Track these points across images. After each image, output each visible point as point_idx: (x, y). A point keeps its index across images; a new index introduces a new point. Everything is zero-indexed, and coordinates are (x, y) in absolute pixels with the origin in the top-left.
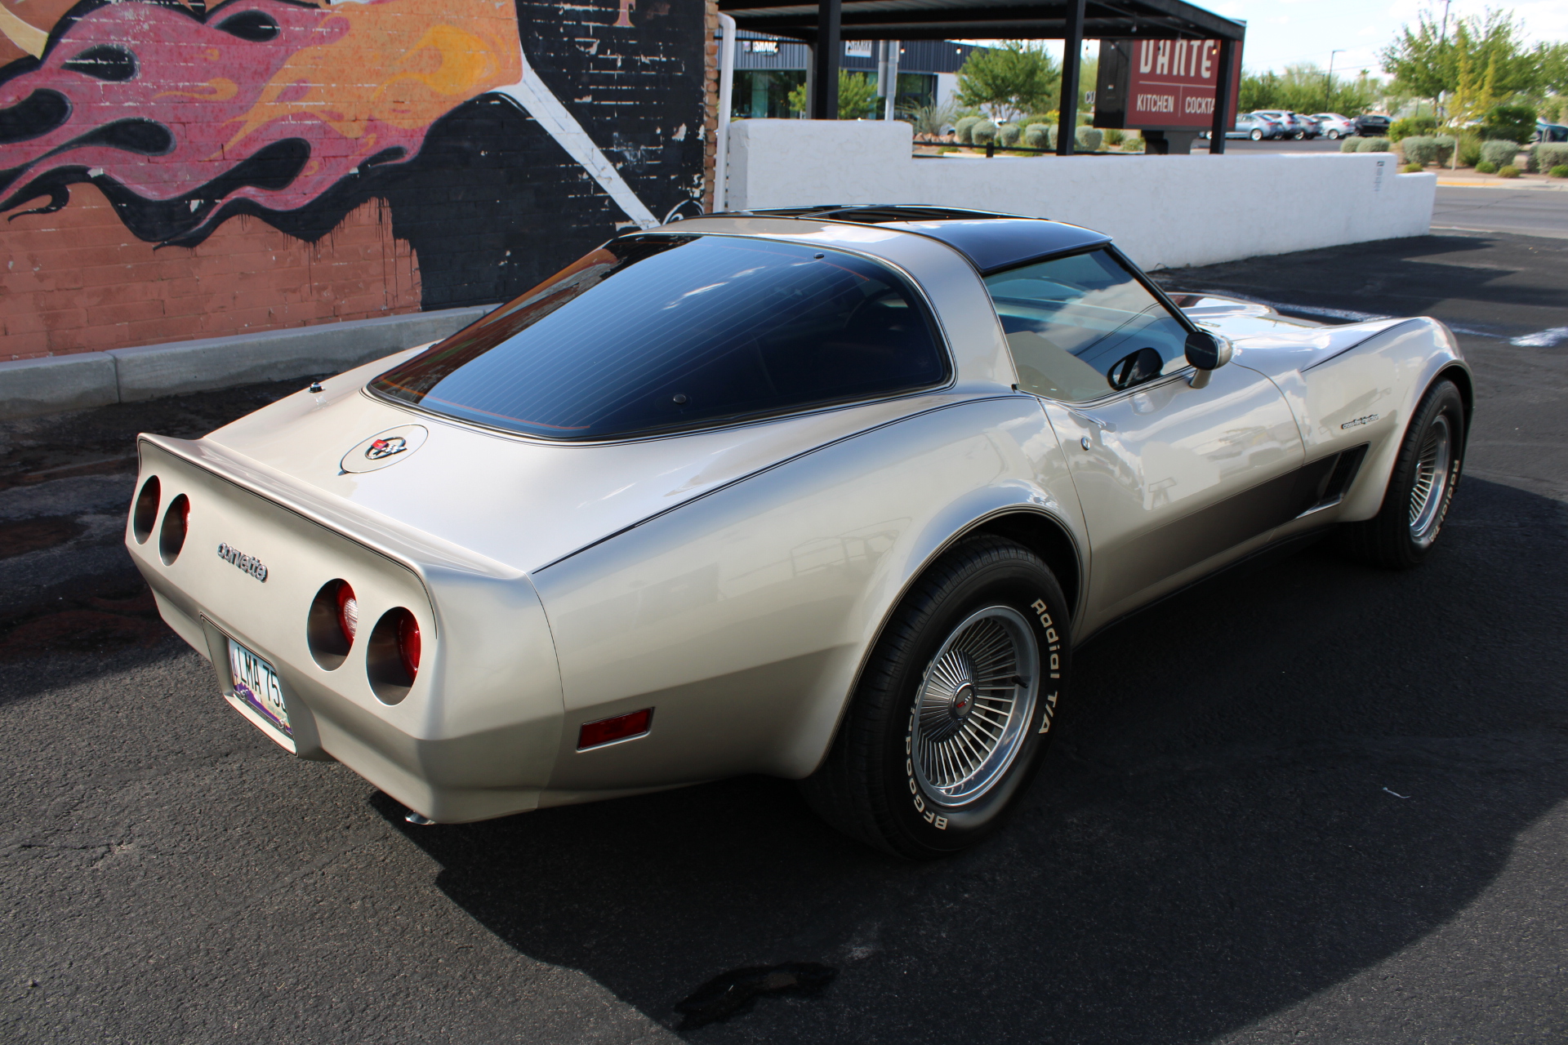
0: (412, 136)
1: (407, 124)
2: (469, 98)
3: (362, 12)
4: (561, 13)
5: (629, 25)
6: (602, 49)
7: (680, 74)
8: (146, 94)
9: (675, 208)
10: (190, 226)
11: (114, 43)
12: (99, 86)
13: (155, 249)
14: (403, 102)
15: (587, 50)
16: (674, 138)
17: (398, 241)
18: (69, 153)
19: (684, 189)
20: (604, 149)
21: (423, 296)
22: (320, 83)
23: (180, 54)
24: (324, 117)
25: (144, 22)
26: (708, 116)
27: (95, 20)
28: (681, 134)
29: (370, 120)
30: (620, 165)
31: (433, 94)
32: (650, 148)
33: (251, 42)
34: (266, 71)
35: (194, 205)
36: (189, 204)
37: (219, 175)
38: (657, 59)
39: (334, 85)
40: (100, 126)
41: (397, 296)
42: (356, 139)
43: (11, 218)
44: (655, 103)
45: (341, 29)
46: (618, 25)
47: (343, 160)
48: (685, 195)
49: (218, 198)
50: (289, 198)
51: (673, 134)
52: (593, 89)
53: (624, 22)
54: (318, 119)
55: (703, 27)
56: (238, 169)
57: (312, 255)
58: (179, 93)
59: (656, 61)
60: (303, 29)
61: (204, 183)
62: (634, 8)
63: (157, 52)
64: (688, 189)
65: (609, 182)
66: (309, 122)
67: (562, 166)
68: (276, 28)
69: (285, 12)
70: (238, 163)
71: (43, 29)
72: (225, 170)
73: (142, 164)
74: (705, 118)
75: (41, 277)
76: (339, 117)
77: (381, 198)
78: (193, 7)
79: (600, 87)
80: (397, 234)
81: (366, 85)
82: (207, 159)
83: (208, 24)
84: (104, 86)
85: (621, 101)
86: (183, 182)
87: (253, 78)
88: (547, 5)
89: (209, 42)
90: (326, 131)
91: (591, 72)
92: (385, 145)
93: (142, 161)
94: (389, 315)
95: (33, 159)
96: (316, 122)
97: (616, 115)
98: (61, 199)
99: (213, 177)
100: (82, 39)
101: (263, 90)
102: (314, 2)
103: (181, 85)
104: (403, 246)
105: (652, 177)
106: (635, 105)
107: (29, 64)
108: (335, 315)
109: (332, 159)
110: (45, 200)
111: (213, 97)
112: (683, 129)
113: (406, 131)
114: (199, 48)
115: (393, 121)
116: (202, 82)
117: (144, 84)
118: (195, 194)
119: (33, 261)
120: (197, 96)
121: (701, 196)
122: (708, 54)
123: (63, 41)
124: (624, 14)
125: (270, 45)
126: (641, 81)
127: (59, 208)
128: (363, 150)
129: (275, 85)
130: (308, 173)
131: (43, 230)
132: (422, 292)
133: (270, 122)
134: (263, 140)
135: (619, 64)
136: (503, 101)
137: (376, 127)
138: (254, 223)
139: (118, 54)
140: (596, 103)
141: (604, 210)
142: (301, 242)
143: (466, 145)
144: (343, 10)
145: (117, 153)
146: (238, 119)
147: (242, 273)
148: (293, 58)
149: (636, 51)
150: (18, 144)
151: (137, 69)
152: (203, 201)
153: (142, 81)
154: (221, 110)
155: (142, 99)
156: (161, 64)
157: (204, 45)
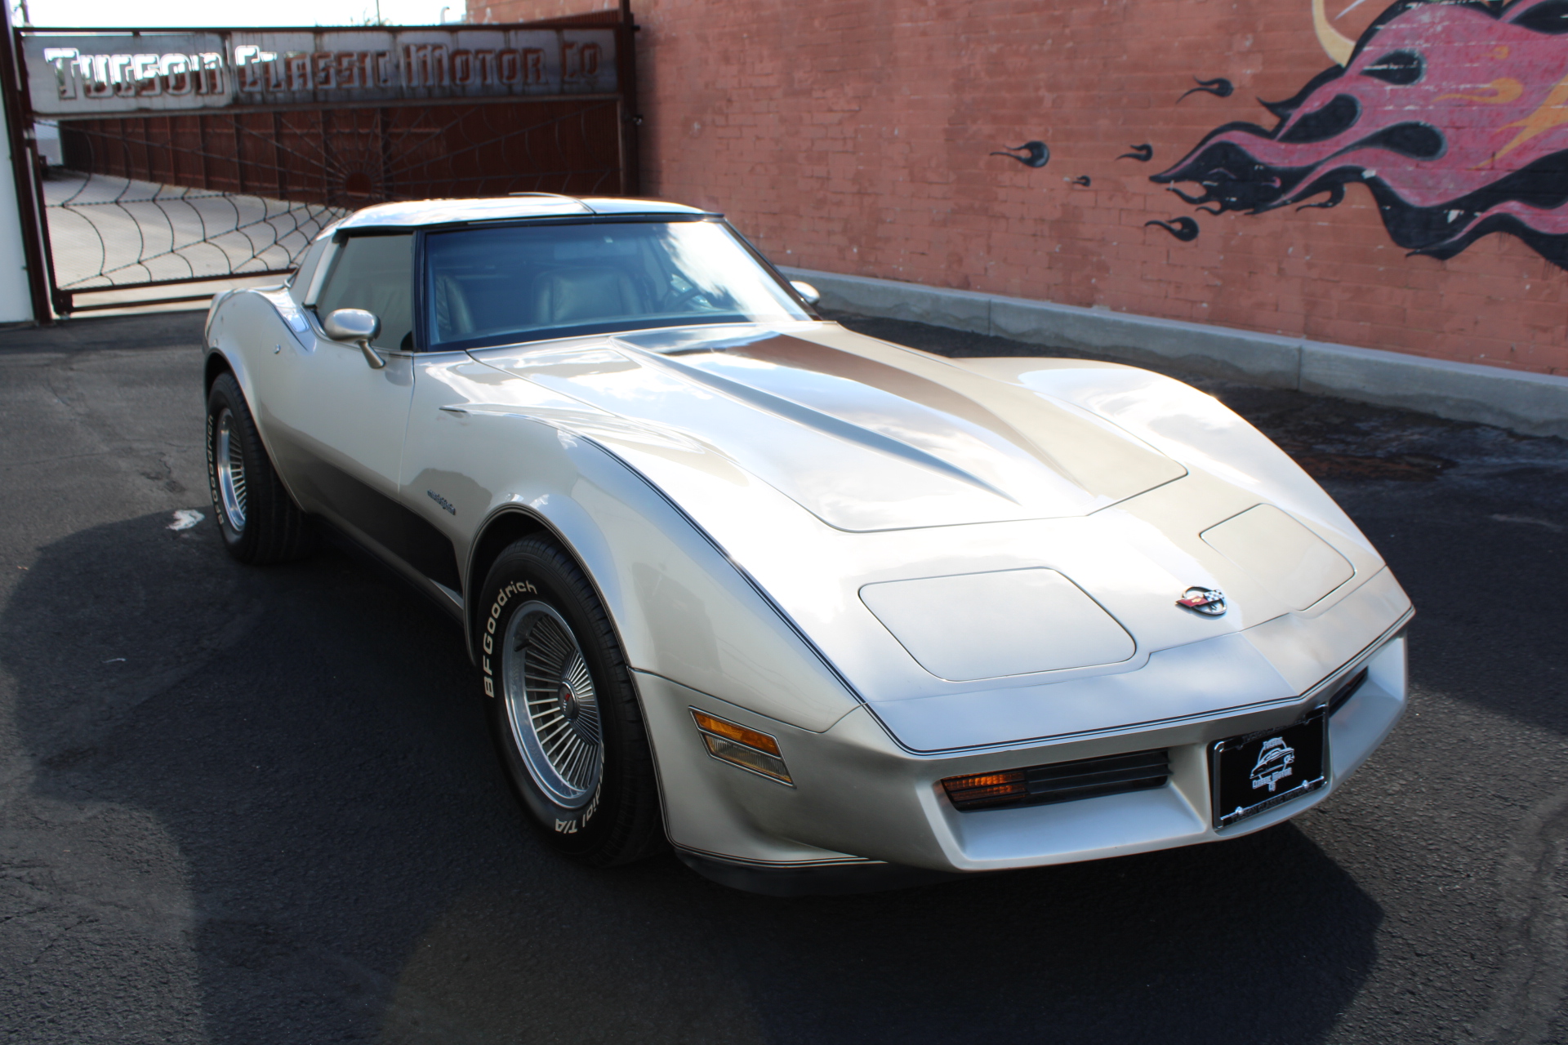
8: (1427, 97)
10: (1444, 237)
11: (1407, 47)
12: (1385, 91)
13: (1408, 255)
18: (1351, 154)
23: (1468, 54)
25: (1439, 23)
27: (1394, 27)
33: (1546, 36)
34: (1559, 69)
35: (1453, 215)
36: (1447, 214)
37: (1483, 185)
40: (1380, 129)
43: (1298, 209)
49: (1478, 211)
50: (1560, 219)
56: (1506, 180)
58: (1458, 96)
61: (1467, 192)
63: (1445, 53)
70: (1507, 174)
71: (1352, 39)
72: (1490, 181)
73: (1410, 169)
75: (1310, 265)
78: (1490, 2)
82: (1474, 167)
83: (1501, 19)
84: (1392, 90)
86: (1446, 191)
87: (1542, 77)
89: (1500, 39)
93: (1411, 166)
95: (1324, 157)
98: (1337, 197)
99: (1476, 187)
100: (1381, 45)
101: (1550, 91)
103: (1462, 87)
107: (1336, 71)
110: (1325, 196)
111: (1493, 100)
114: (1488, 46)
116: (1485, 82)
117: (1427, 87)
118: (1455, 204)
119: (1307, 249)
120: (1476, 98)
123: (1366, 49)
127: (1335, 204)
131: (1320, 223)
133: (1552, 129)
138: (1513, 242)
139: (1410, 58)
145: (1390, 156)
146: (1516, 124)
147: (1489, 297)
150: (1315, 144)
151: (1423, 72)
152: (1462, 212)
153: (1426, 83)
154: (1498, 115)
155: (1421, 103)
156: (1447, 66)
157: (1493, 43)
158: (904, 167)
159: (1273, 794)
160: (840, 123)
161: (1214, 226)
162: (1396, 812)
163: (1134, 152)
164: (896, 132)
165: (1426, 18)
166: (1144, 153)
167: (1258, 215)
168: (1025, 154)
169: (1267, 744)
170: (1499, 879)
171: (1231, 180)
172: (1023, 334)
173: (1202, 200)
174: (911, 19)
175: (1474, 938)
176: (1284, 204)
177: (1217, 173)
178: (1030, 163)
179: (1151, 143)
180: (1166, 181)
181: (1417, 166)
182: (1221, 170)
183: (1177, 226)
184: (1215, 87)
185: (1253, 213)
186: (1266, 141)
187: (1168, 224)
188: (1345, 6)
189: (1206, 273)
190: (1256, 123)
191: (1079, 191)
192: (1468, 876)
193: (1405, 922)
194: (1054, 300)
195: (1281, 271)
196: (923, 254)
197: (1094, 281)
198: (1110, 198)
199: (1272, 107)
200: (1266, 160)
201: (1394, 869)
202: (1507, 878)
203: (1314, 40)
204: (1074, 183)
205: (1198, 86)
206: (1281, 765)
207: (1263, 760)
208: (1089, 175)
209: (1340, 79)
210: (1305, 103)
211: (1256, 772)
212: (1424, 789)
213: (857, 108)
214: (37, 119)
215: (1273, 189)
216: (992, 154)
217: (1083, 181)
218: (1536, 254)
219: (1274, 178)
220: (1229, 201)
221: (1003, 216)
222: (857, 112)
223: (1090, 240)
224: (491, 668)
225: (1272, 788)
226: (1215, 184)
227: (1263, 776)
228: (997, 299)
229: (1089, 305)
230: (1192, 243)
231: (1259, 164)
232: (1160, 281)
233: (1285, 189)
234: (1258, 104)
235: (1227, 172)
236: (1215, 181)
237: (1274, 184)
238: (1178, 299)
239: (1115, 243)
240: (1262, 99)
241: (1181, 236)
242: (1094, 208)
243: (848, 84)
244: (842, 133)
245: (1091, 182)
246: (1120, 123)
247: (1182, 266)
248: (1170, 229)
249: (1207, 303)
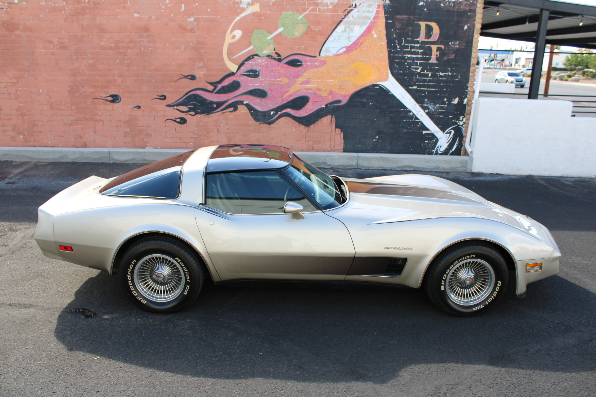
0: (345, 97)
1: (343, 93)
2: (367, 85)
3: (331, 58)
4: (406, 58)
5: (435, 62)
6: (422, 70)
7: (457, 79)
8: (262, 82)
9: (451, 128)
10: (270, 119)
11: (255, 68)
12: (249, 80)
13: (259, 124)
14: (343, 86)
15: (416, 71)
16: (452, 102)
17: (336, 129)
18: (239, 97)
19: (455, 121)
20: (421, 105)
21: (344, 147)
22: (314, 79)
23: (273, 71)
24: (315, 90)
25: (264, 62)
26: (469, 95)
27: (250, 62)
28: (456, 101)
29: (331, 91)
30: (427, 111)
31: (353, 84)
32: (441, 106)
33: (294, 68)
34: (298, 76)
35: (272, 113)
36: (270, 113)
37: (280, 105)
38: (447, 74)
39: (319, 80)
40: (248, 90)
41: (334, 146)
42: (325, 97)
43: (223, 113)
44: (445, 90)
45: (323, 64)
46: (430, 62)
47: (320, 103)
48: (456, 123)
49: (279, 111)
50: (301, 113)
51: (452, 101)
52: (418, 84)
53: (433, 60)
54: (313, 90)
55: (470, 62)
56: (286, 104)
57: (307, 130)
58: (271, 82)
59: (446, 75)
60: (311, 63)
61: (276, 107)
62: (438, 56)
63: (266, 70)
64: (457, 121)
65: (421, 117)
66: (310, 91)
67: (402, 110)
68: (302, 63)
69: (305, 59)
70: (286, 102)
71: (237, 65)
72: (282, 104)
73: (258, 101)
74: (468, 96)
75: (228, 129)
76: (320, 90)
77: (332, 115)
78: (278, 58)
79: (421, 83)
80: (337, 127)
81: (330, 81)
82: (277, 100)
83: (281, 63)
84: (251, 80)
85: (430, 88)
86: (269, 107)
87: (293, 78)
88: (401, 55)
89: (281, 68)
90: (315, 94)
91: (417, 78)
92: (335, 99)
93: (258, 100)
94: (331, 152)
95: (230, 98)
96: (312, 91)
97: (427, 93)
98: (236, 109)
99: (278, 106)
100: (246, 67)
101: (296, 81)
102: (315, 56)
103: (272, 79)
104: (338, 131)
105: (441, 116)
106: (435, 90)
107: (232, 74)
108: (312, 149)
109: (316, 102)
110: (232, 109)
111: (281, 83)
112: (457, 100)
113: (343, 95)
114: (278, 69)
115: (338, 92)
116: (278, 78)
118: (273, 110)
119: (227, 124)
120: (276, 83)
121: (463, 124)
122: (471, 72)
123: (242, 68)
124: (433, 58)
125: (300, 68)
126: (439, 82)
127: (235, 111)
128: (327, 100)
129: (300, 80)
130: (308, 106)
131: (230, 117)
132: (344, 146)
133: (297, 90)
134: (295, 96)
135: (430, 75)
136: (380, 87)
137: (332, 93)
138: (289, 119)
139: (256, 71)
140: (418, 89)
141: (418, 126)
142: (304, 126)
143: (364, 100)
144: (324, 58)
145: (252, 98)
146: (288, 89)
147: (284, 134)
148: (307, 72)
149: (438, 71)
150: (227, 94)
151: (260, 75)
152: (274, 112)
153: (261, 78)
154: (283, 87)
155: (260, 83)
156: (267, 74)
157: (280, 68)
158: (47, 104)
160: (6, 87)
161: (193, 120)
163: (159, 97)
164: (41, 91)
165: (260, 61)
166: (164, 98)
167: (208, 115)
168: (110, 99)
171: (198, 105)
172: (127, 161)
173: (187, 112)
174: (45, 48)
176: (218, 112)
177: (192, 103)
178: (112, 102)
179: (165, 95)
180: (174, 106)
181: (260, 100)
182: (194, 102)
183: (178, 120)
184: (190, 77)
185: (207, 115)
186: (210, 94)
187: (175, 120)
188: (234, 56)
189: (191, 134)
190: (206, 88)
191: (136, 110)
194: (128, 147)
195: (218, 131)
196: (61, 136)
197: (145, 139)
198: (150, 113)
199: (211, 84)
200: (210, 99)
203: (224, 64)
204: (133, 108)
205: (183, 77)
208: (140, 105)
209: (234, 76)
210: (222, 83)
213: (16, 82)
216: (93, 99)
217: (138, 107)
218: (296, 122)
219: (214, 104)
220: (198, 111)
221: (101, 120)
222: (16, 83)
223: (142, 126)
226: (192, 107)
228: (113, 150)
229: (144, 148)
230: (185, 125)
231: (208, 100)
232: (173, 137)
233: (218, 107)
234: (206, 82)
235: (196, 103)
236: (192, 106)
237: (214, 106)
238: (180, 142)
239: (153, 127)
240: (207, 81)
241: (179, 123)
242: (143, 116)
243: (9, 72)
244: (8, 91)
245: (141, 107)
246: (152, 88)
247: (181, 132)
248: (176, 121)
249: (192, 143)
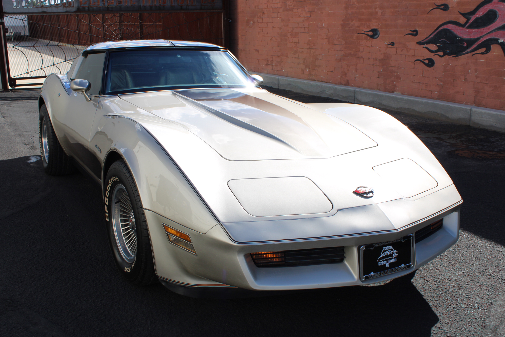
18: (494, 33)
43: (473, 55)
75: (477, 77)
95: (483, 35)
98: (488, 50)
110: (483, 50)
119: (476, 70)
127: (487, 53)
131: (481, 60)
150: (480, 29)
158: (326, 39)
159: (388, 268)
160: (303, 22)
161: (440, 61)
162: (457, 283)
163: (411, 32)
164: (323, 25)
166: (415, 33)
167: (457, 57)
168: (370, 33)
169: (385, 248)
170: (491, 310)
171: (448, 43)
173: (436, 51)
175: (473, 331)
176: (468, 53)
177: (442, 41)
178: (372, 37)
179: (418, 29)
180: (423, 44)
182: (444, 39)
183: (427, 62)
184: (443, 7)
185: (455, 57)
186: (461, 28)
187: (423, 61)
189: (437, 80)
190: (458, 21)
191: (390, 48)
192: (479, 308)
193: (447, 324)
194: (380, 90)
195: (465, 79)
196: (332, 72)
197: (395, 82)
198: (402, 51)
199: (464, 15)
200: (461, 36)
201: (449, 304)
202: (494, 310)
204: (388, 45)
205: (436, 7)
206: (392, 257)
207: (383, 254)
208: (394, 42)
209: (491, 3)
210: (476, 14)
211: (380, 259)
212: (471, 275)
213: (310, 16)
214: (5, 15)
215: (464, 46)
216: (358, 34)
219: (464, 43)
220: (447, 51)
221: (362, 58)
222: (310, 17)
223: (394, 67)
224: (108, 210)
225: (388, 265)
227: (383, 261)
228: (357, 90)
229: (393, 92)
230: (433, 68)
231: (459, 37)
232: (420, 83)
233: (468, 47)
234: (459, 14)
235: (446, 40)
236: (441, 44)
237: (464, 45)
238: (426, 90)
239: (403, 68)
240: (460, 12)
241: (428, 65)
242: (395, 54)
243: (306, 7)
244: (304, 25)
245: (395, 44)
246: (406, 21)
247: (428, 77)
248: (424, 63)
249: (437, 91)
